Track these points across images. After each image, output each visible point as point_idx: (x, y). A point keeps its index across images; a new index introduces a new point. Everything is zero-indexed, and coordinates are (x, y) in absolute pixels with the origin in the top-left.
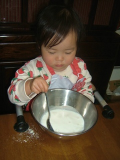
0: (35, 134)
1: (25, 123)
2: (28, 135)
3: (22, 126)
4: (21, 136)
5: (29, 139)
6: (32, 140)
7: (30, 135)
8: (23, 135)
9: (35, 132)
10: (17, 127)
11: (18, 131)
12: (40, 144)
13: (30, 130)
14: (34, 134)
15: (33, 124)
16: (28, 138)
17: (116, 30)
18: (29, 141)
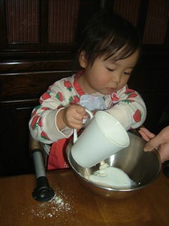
0: (64, 205)
1: (50, 187)
2: (54, 205)
3: (44, 193)
4: (43, 208)
5: (56, 212)
6: (61, 213)
7: (56, 206)
8: (46, 205)
9: (65, 201)
10: (36, 194)
11: (39, 200)
12: (73, 219)
13: (57, 198)
14: (62, 204)
15: (61, 189)
16: (54, 210)
18: (56, 215)
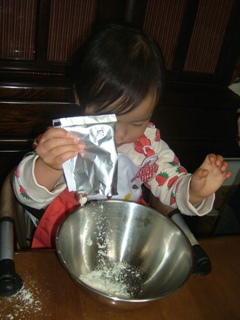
0: (34, 302)
2: (19, 302)
3: (9, 284)
5: (20, 312)
6: (26, 315)
7: (22, 303)
8: (8, 302)
9: (35, 297)
13: (24, 291)
14: (31, 300)
15: (33, 279)
16: (18, 309)
17: (229, 85)
18: (18, 317)
